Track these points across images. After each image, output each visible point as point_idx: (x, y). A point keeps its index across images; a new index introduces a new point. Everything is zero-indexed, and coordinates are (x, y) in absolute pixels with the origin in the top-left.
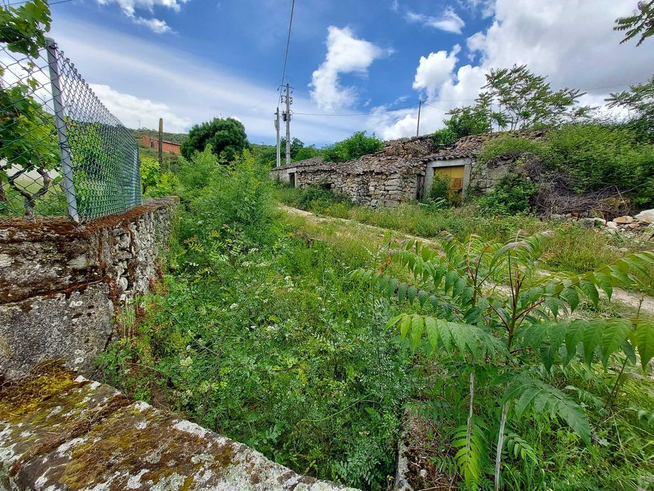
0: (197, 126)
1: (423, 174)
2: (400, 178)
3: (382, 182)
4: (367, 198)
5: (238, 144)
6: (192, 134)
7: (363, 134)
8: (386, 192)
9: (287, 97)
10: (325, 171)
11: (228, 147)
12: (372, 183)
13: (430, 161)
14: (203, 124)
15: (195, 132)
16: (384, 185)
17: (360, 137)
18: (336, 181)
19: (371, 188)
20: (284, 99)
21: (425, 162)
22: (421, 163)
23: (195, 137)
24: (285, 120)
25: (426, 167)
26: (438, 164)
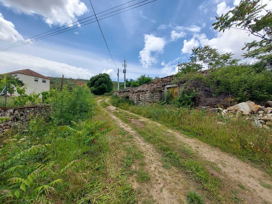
0: (93, 77)
1: (163, 90)
2: (149, 93)
3: (144, 95)
4: (139, 101)
5: (107, 82)
6: (91, 79)
7: (144, 76)
8: (145, 99)
9: (125, 64)
10: (127, 91)
11: (103, 84)
12: (141, 95)
13: (165, 85)
14: (95, 76)
15: (92, 79)
16: (144, 96)
17: (143, 77)
18: (130, 95)
19: (141, 97)
20: (124, 65)
21: (163, 86)
22: (162, 86)
23: (92, 81)
24: (124, 73)
25: (164, 88)
26: (168, 86)
